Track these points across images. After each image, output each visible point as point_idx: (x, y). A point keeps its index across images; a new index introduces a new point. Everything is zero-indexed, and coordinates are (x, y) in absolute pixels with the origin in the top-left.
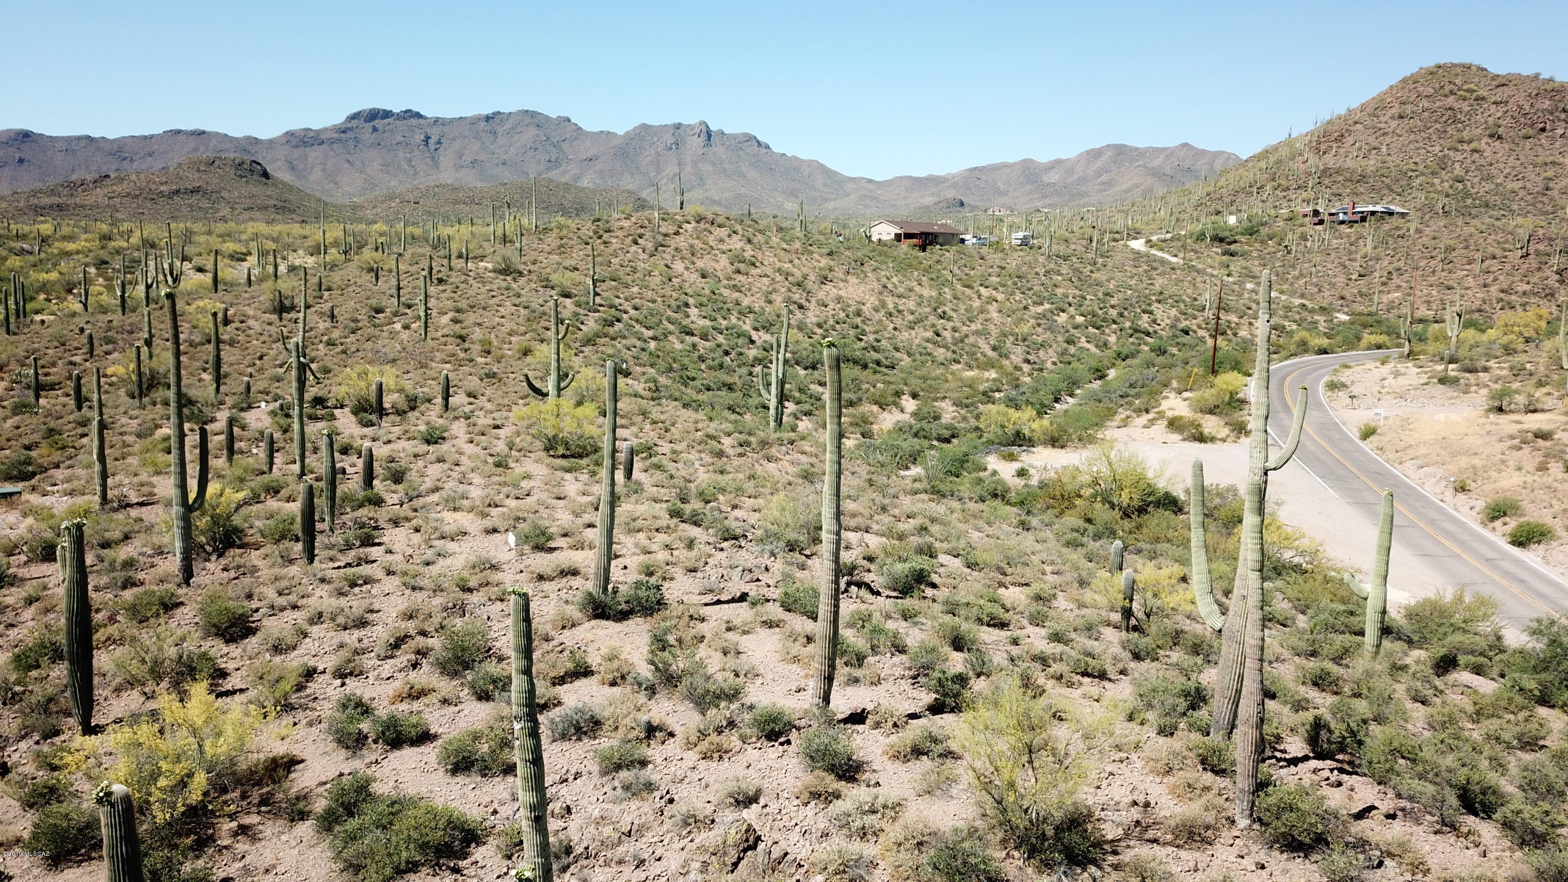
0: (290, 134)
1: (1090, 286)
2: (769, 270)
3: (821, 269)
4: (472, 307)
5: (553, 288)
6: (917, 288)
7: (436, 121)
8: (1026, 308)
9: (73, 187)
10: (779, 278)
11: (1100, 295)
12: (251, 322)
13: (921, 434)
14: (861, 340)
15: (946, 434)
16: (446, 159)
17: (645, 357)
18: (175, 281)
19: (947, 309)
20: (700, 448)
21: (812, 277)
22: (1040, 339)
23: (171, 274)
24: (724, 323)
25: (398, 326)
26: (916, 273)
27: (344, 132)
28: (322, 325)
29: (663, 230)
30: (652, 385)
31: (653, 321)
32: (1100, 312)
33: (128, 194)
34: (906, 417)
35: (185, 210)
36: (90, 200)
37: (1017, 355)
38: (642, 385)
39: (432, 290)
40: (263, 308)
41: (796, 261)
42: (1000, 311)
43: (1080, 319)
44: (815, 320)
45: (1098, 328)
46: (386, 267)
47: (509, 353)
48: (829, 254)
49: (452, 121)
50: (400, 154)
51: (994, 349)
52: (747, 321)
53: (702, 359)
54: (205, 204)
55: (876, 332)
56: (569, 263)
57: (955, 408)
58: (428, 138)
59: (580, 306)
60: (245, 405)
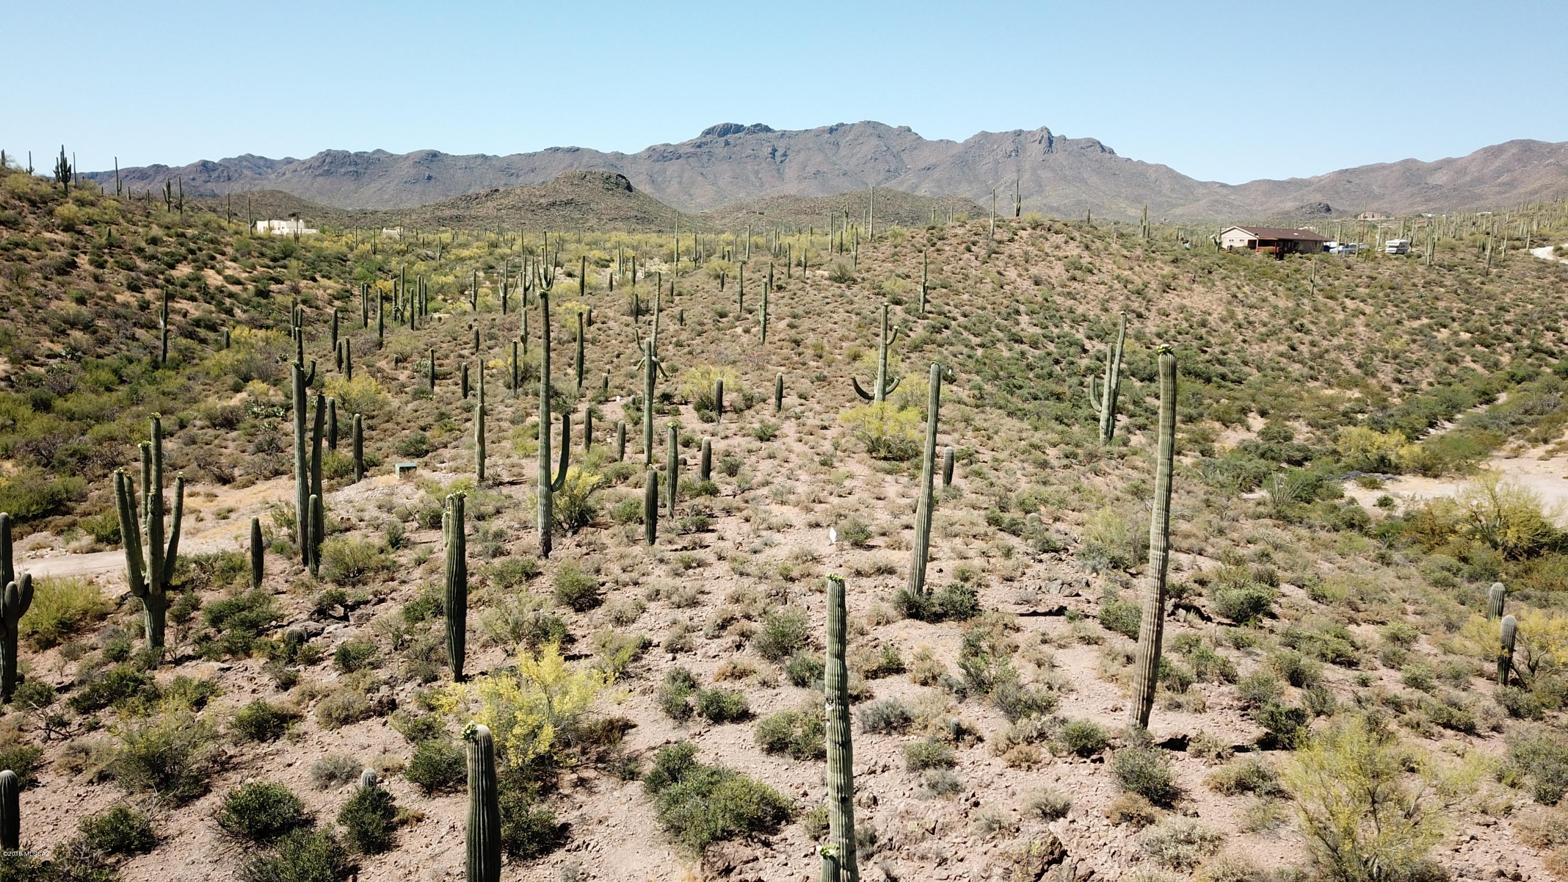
0: (652, 149)
1: (1479, 299)
2: (1106, 278)
3: (1163, 277)
4: (807, 313)
5: (884, 295)
6: (1272, 299)
7: (783, 134)
8: (1399, 322)
9: (469, 199)
10: (1117, 285)
11: (1493, 309)
12: (611, 323)
13: (1269, 454)
14: (1205, 352)
15: (1298, 456)
16: (791, 170)
17: (971, 364)
18: (548, 284)
19: (1305, 321)
20: (1023, 457)
21: (1154, 285)
22: (1414, 357)
23: (546, 278)
24: (1056, 331)
25: (739, 330)
26: (1271, 283)
27: (699, 146)
28: (673, 327)
29: (997, 237)
30: (977, 392)
31: (981, 328)
32: (1491, 329)
33: (514, 206)
34: (1252, 436)
35: (559, 220)
36: (482, 212)
37: (1386, 374)
38: (967, 392)
39: (772, 296)
40: (622, 311)
41: (1137, 268)
42: (1367, 325)
43: (1465, 336)
44: (1154, 330)
45: (1487, 347)
46: (731, 274)
47: (840, 357)
48: (1173, 262)
49: (798, 133)
50: (749, 167)
51: (1359, 366)
52: (1081, 329)
53: (1030, 367)
54: (577, 215)
55: (1223, 344)
56: (900, 271)
57: (1309, 429)
58: (775, 150)
59: (909, 313)
60: (602, 399)
